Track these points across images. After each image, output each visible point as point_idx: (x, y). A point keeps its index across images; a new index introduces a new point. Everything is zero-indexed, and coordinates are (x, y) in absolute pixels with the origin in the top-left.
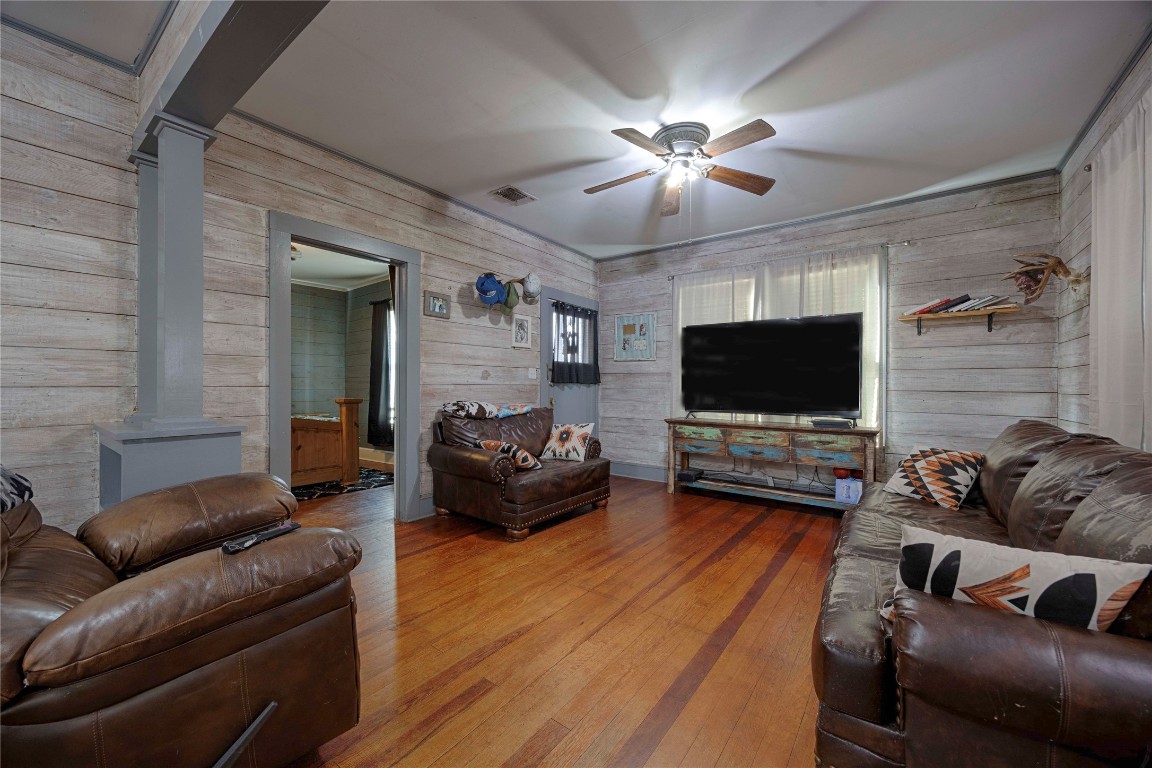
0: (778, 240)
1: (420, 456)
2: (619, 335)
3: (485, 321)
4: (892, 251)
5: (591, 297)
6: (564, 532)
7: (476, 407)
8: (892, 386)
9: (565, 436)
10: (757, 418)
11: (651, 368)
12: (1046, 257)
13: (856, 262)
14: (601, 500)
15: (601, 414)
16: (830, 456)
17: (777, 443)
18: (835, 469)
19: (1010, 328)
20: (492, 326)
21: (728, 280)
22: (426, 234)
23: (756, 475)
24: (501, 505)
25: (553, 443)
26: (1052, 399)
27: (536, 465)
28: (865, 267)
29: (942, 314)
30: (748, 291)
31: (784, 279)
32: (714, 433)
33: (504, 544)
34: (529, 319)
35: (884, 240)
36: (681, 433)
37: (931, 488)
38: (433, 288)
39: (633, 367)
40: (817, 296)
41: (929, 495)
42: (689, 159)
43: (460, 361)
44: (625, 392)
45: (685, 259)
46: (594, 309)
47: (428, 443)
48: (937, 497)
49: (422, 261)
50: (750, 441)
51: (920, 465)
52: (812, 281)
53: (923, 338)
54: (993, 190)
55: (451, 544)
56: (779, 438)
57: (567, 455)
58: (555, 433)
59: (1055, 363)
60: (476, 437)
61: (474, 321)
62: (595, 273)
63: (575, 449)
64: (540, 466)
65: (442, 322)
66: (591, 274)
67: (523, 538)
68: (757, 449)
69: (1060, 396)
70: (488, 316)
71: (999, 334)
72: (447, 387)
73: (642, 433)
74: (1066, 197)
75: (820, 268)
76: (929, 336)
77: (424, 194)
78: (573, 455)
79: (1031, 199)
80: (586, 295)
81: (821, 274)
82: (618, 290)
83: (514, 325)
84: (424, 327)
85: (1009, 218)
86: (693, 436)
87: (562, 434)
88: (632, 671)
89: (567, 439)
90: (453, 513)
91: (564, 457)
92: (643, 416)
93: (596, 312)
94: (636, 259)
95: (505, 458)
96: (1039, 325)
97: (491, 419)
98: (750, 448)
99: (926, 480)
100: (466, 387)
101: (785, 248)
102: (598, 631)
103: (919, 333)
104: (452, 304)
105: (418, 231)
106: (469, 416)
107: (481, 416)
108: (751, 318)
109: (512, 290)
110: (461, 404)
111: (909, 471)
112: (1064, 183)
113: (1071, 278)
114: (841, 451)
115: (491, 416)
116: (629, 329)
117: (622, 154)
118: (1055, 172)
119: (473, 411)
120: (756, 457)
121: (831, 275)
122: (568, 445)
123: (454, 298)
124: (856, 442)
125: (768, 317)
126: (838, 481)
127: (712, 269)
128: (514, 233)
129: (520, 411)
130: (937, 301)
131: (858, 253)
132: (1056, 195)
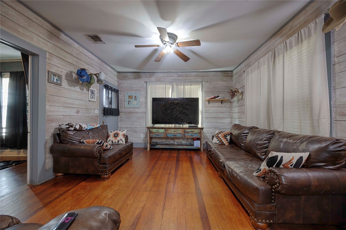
0: (177, 76)
1: (45, 151)
2: (127, 99)
3: (77, 88)
4: (203, 83)
5: (116, 85)
6: (124, 171)
7: (79, 126)
8: (204, 117)
9: (116, 135)
10: (172, 126)
11: (139, 110)
12: (237, 89)
13: (196, 85)
14: (130, 157)
15: (119, 126)
16: (193, 135)
17: (181, 132)
18: (193, 138)
19: (225, 104)
20: (80, 91)
21: (164, 85)
22: (49, 44)
23: (172, 142)
24: (98, 166)
25: (111, 138)
26: (231, 119)
27: (111, 147)
28: (198, 86)
29: (214, 100)
30: (170, 89)
31: (179, 87)
32: (163, 130)
33: (102, 182)
34: (96, 90)
35: (202, 80)
36: (152, 131)
37: (223, 141)
38: (53, 70)
39: (132, 110)
40: (187, 92)
41: (223, 142)
42: (172, 45)
43: (67, 105)
44: (129, 118)
45: (150, 77)
47: (50, 143)
48: (225, 143)
49: (47, 56)
50: (173, 132)
51: (220, 135)
52: (186, 88)
53: (210, 105)
54: (222, 73)
55: (74, 189)
56: (180, 131)
57: (118, 142)
58: (111, 134)
59: (232, 111)
60: (80, 138)
61: (73, 88)
62: (117, 76)
63: (121, 140)
64: (112, 148)
65: (58, 87)
66: (116, 76)
67: (109, 178)
68: (175, 134)
69: (233, 119)
70: (79, 87)
71: (223, 105)
72: (60, 117)
73: (136, 132)
74: (234, 77)
75: (188, 85)
76: (211, 104)
77: (48, 25)
78: (121, 142)
79: (228, 76)
80: (114, 84)
81: (188, 87)
82: (127, 83)
83: (90, 92)
84: (48, 88)
85: (225, 80)
86: (156, 132)
87: (115, 134)
88: (186, 215)
89: (117, 136)
90: (66, 174)
91: (117, 143)
92: (136, 126)
93: (118, 90)
94: (133, 74)
95: (100, 146)
96: (229, 103)
97: (84, 130)
98: (173, 134)
99: (222, 139)
100: (69, 117)
101: (179, 78)
102: (164, 205)
103: (209, 104)
104: (63, 79)
105: (44, 41)
106: (75, 130)
107: (81, 130)
108: (170, 97)
109: (92, 77)
110: (71, 124)
111: (218, 137)
112: (234, 74)
113: (239, 94)
114: (196, 133)
115: (84, 129)
116: (130, 97)
117: (148, 37)
118: (232, 71)
119: (78, 127)
120: (175, 137)
121: (191, 87)
122: (118, 138)
123: (64, 77)
124: (199, 131)
125: (175, 97)
126: (195, 141)
127: (159, 81)
128: (90, 55)
129: (96, 126)
130: (213, 96)
131: (196, 83)
132: (232, 76)
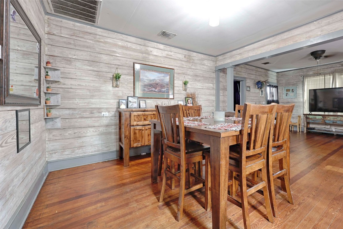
0: (340, 66)
5: (276, 83)
11: (296, 100)
20: (257, 92)
21: (322, 77)
22: (246, 74)
30: (330, 80)
32: (321, 117)
36: (308, 117)
38: (248, 85)
39: (290, 100)
43: (252, 100)
45: (307, 71)
46: (277, 85)
65: (249, 92)
66: (276, 76)
68: (335, 121)
82: (284, 80)
83: (261, 91)
84: (246, 94)
86: (313, 118)
93: (278, 86)
98: (332, 121)
104: (251, 88)
109: (263, 83)
116: (288, 90)
128: (260, 70)
